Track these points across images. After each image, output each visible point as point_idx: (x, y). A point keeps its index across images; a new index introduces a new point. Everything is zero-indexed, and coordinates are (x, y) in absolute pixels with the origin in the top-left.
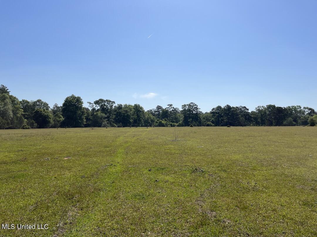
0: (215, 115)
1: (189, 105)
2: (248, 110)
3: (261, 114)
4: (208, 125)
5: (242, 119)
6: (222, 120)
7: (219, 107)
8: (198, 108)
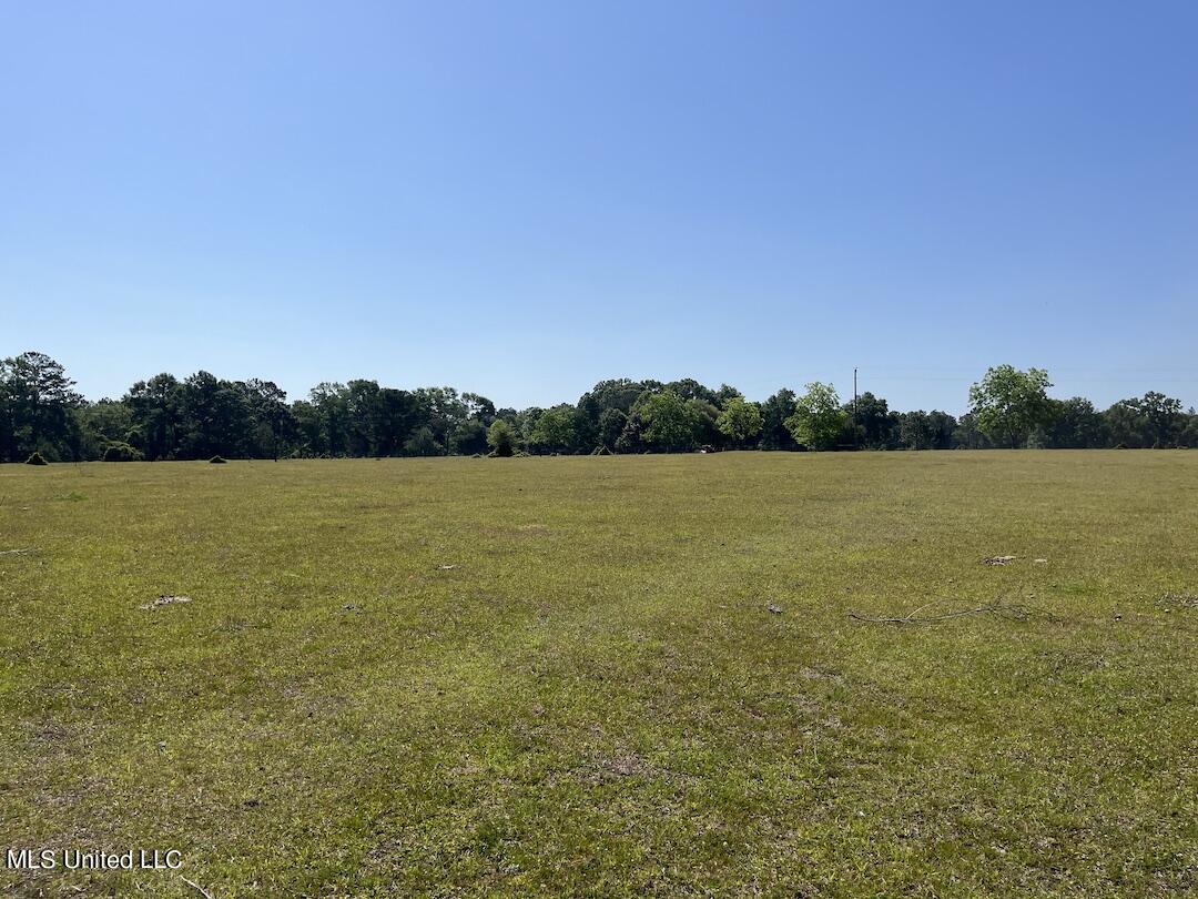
0: (145, 414)
1: (20, 364)
2: (282, 395)
3: (332, 414)
4: (114, 456)
5: (263, 431)
6: (179, 434)
7: (165, 381)
8: (63, 381)
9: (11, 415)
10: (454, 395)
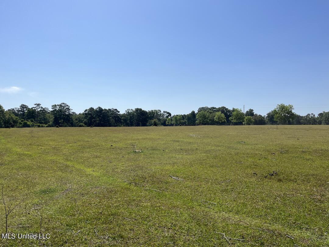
0: (87, 117)
1: (61, 106)
2: (119, 112)
3: (130, 117)
4: (81, 126)
5: (112, 121)
6: (95, 121)
7: (92, 109)
8: (70, 109)
9: (58, 117)
10: (160, 112)
